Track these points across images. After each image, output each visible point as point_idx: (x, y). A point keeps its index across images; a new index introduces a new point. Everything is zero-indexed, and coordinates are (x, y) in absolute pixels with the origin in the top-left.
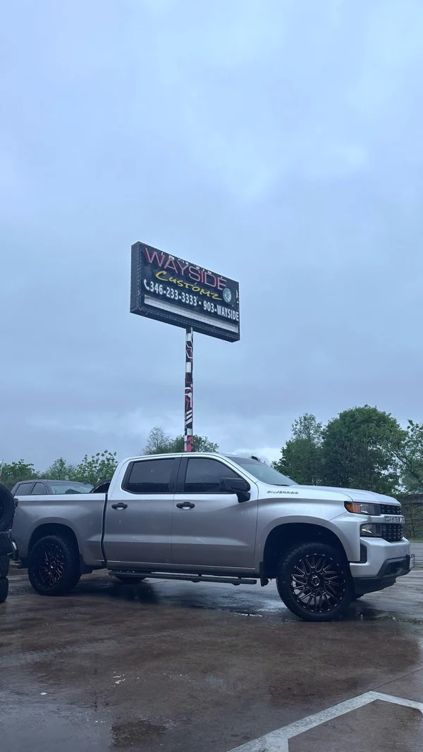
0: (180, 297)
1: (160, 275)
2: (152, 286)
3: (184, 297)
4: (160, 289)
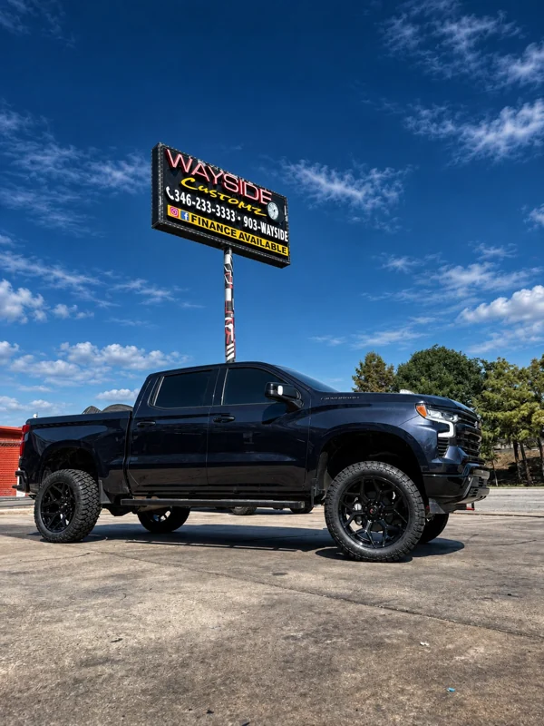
0: (214, 210)
2: (177, 195)
3: (218, 210)
4: (188, 199)
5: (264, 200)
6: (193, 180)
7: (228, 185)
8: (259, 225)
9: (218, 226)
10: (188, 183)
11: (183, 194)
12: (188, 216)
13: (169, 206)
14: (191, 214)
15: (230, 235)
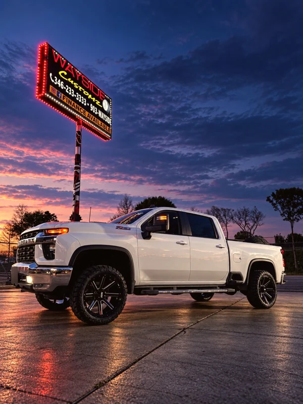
0: (75, 96)
1: (62, 74)
2: (56, 80)
3: (78, 96)
4: (62, 85)
5: (102, 97)
6: (66, 73)
7: (84, 82)
8: (98, 111)
9: (77, 106)
11: (59, 81)
13: (51, 86)
14: (62, 95)
15: (83, 114)
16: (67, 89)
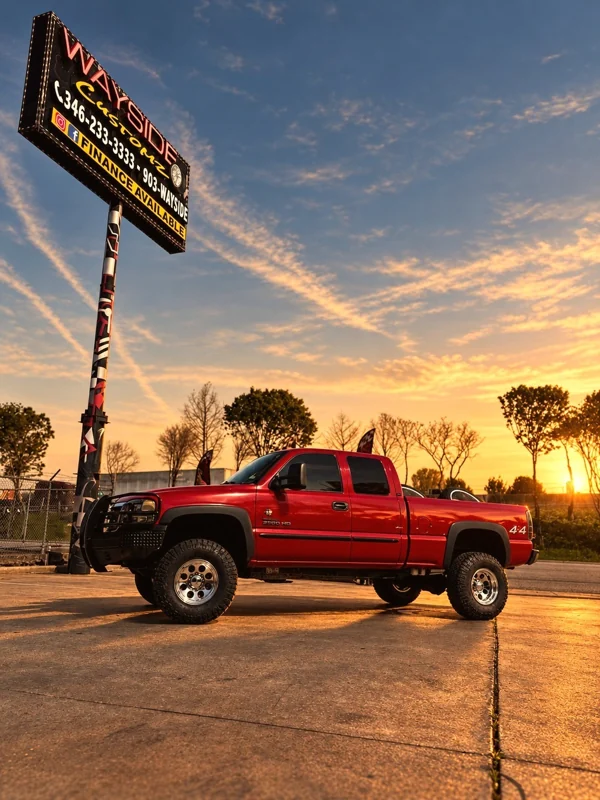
0: (111, 143)
1: (83, 88)
2: (68, 99)
3: (116, 145)
4: (81, 113)
5: (169, 158)
6: (92, 89)
7: (132, 117)
8: (159, 186)
9: (112, 166)
10: (85, 89)
11: (76, 102)
12: (77, 137)
13: (55, 111)
14: (81, 135)
15: (125, 185)
16: (93, 125)
